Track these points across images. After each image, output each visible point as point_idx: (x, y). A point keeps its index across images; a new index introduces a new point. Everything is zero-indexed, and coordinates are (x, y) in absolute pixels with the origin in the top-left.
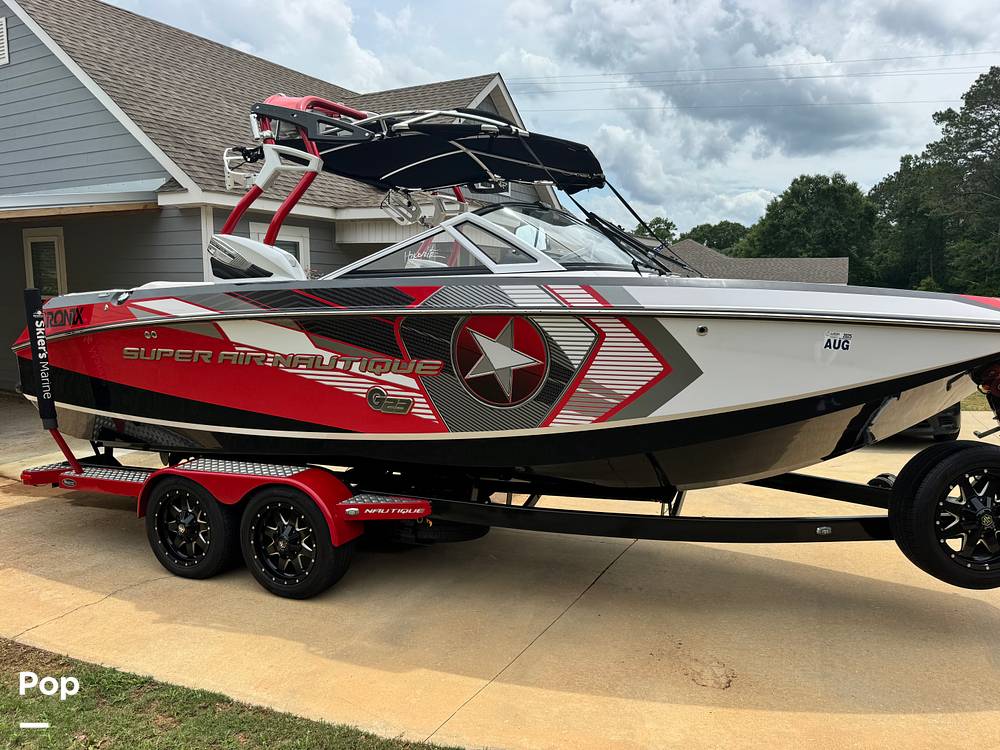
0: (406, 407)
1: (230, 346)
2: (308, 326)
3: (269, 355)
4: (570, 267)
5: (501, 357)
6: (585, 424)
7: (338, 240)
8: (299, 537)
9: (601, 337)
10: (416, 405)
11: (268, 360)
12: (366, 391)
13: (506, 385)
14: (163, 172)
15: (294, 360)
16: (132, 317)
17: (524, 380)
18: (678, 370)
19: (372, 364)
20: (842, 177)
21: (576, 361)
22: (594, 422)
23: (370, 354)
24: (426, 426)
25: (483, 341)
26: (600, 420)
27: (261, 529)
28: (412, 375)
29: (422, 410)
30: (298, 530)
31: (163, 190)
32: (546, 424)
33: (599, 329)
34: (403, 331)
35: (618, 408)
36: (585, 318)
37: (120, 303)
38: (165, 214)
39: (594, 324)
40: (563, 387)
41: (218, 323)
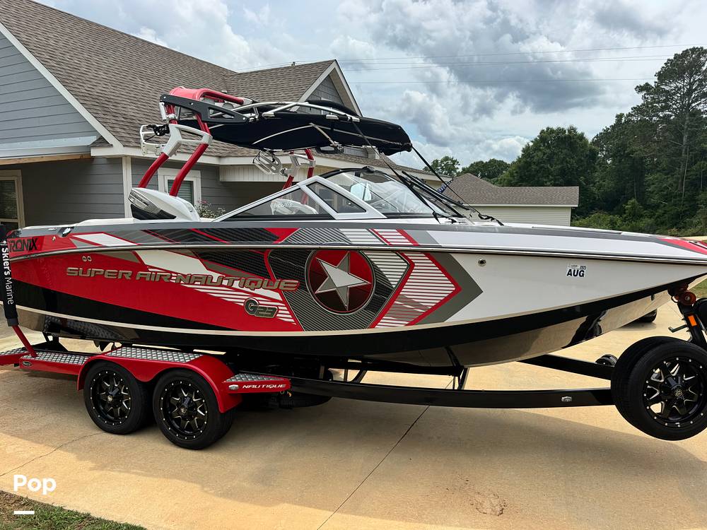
0: (273, 313)
1: (145, 267)
2: (202, 255)
3: (173, 275)
4: (389, 216)
5: (341, 279)
6: (401, 326)
7: (221, 179)
8: (195, 405)
9: (411, 265)
10: (280, 312)
11: (173, 278)
12: (243, 301)
13: (345, 298)
14: (94, 132)
15: (191, 278)
16: (73, 246)
17: (357, 295)
18: (465, 290)
19: (248, 282)
20: (574, 130)
21: (394, 283)
22: (407, 325)
23: (247, 275)
24: (288, 326)
25: (328, 268)
26: (411, 324)
27: (167, 399)
28: (277, 290)
29: (284, 315)
30: (194, 400)
31: (94, 145)
32: (373, 327)
33: (410, 260)
34: (271, 260)
35: (424, 315)
36: (400, 253)
37: (64, 235)
38: (96, 161)
39: (406, 257)
40: (385, 300)
41: (136, 251)
